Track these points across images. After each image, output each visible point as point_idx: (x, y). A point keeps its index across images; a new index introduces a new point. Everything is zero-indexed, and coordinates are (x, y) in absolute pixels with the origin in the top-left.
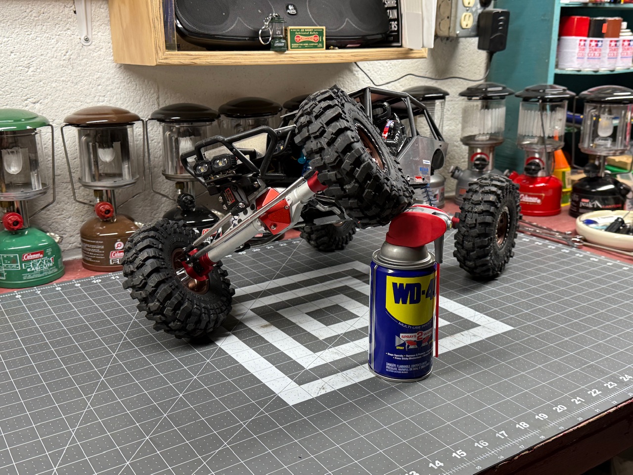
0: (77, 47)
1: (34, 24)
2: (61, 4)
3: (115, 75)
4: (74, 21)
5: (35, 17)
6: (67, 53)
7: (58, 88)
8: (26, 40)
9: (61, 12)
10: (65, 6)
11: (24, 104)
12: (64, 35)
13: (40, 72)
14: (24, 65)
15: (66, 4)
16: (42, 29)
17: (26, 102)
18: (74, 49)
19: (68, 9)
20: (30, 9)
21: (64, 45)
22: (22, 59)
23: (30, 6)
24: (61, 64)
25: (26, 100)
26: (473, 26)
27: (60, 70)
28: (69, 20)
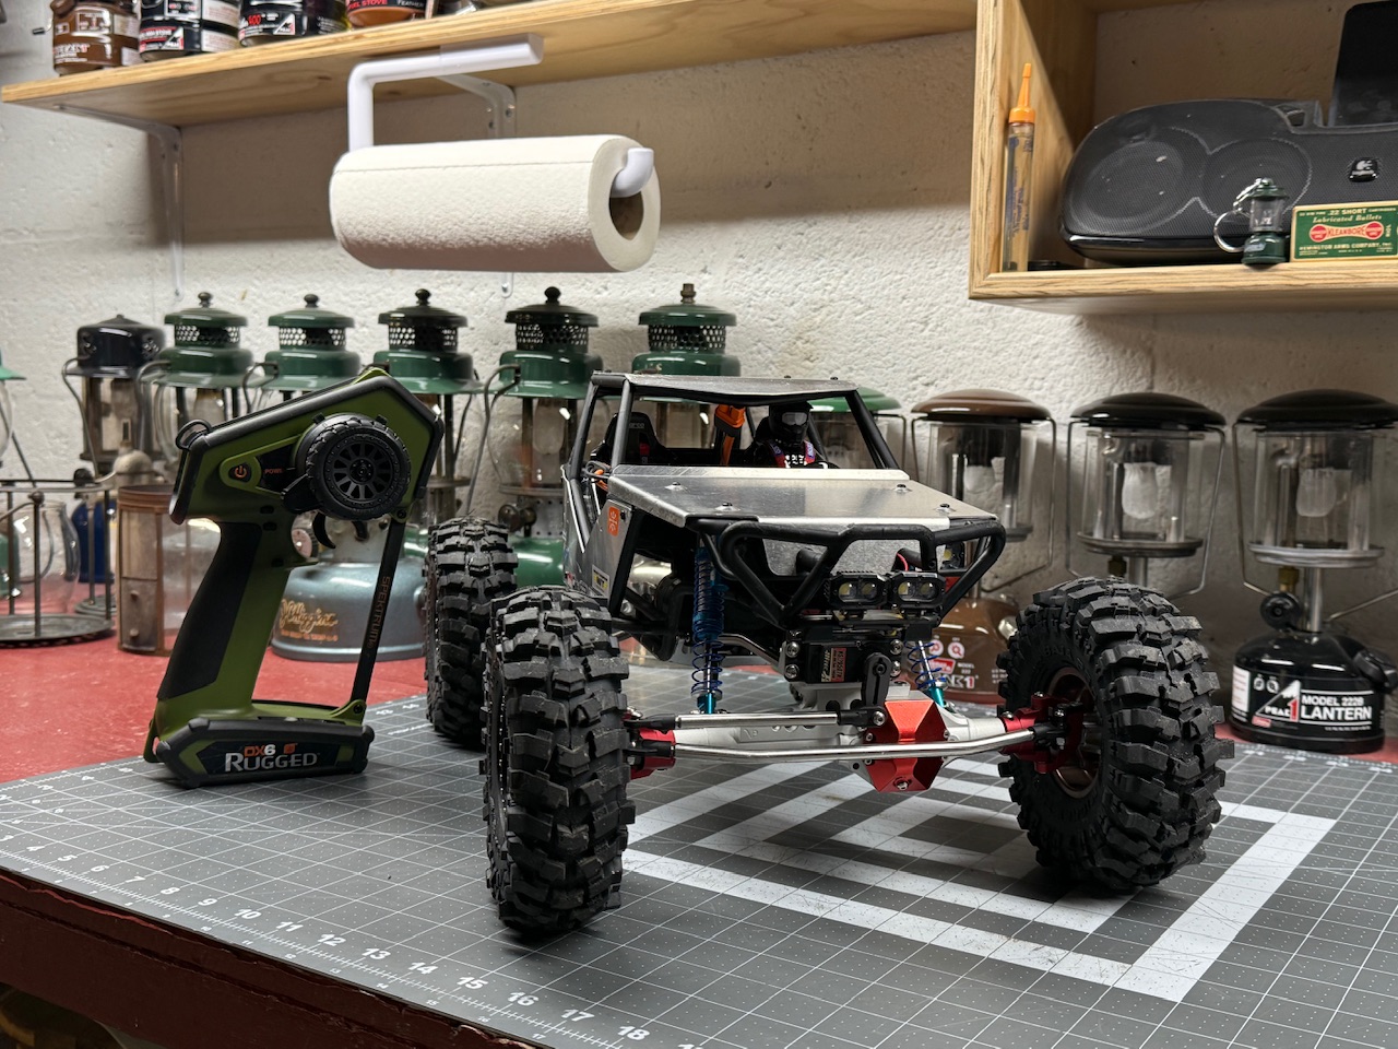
1: (942, 249)
3: (1068, 340)
5: (946, 236)
8: (927, 277)
11: (911, 385)
13: (940, 332)
14: (918, 319)
16: (952, 258)
17: (915, 382)
20: (939, 224)
22: (918, 309)
23: (940, 219)
25: (916, 378)
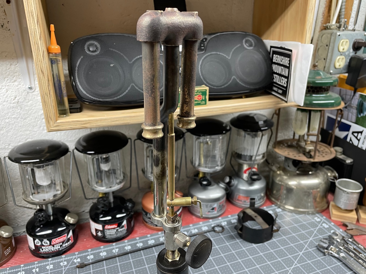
0: (24, 94)
2: (7, 63)
4: (19, 75)
6: (16, 98)
7: (11, 123)
9: (8, 69)
10: (11, 64)
12: (12, 85)
15: (12, 63)
18: (22, 95)
19: (14, 66)
21: (13, 93)
24: (12, 106)
26: (345, 66)
27: (11, 110)
28: (15, 74)
